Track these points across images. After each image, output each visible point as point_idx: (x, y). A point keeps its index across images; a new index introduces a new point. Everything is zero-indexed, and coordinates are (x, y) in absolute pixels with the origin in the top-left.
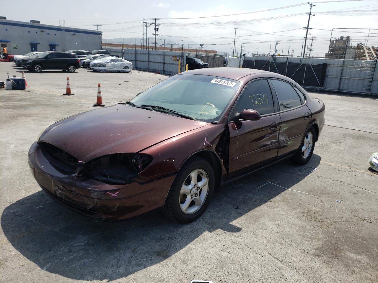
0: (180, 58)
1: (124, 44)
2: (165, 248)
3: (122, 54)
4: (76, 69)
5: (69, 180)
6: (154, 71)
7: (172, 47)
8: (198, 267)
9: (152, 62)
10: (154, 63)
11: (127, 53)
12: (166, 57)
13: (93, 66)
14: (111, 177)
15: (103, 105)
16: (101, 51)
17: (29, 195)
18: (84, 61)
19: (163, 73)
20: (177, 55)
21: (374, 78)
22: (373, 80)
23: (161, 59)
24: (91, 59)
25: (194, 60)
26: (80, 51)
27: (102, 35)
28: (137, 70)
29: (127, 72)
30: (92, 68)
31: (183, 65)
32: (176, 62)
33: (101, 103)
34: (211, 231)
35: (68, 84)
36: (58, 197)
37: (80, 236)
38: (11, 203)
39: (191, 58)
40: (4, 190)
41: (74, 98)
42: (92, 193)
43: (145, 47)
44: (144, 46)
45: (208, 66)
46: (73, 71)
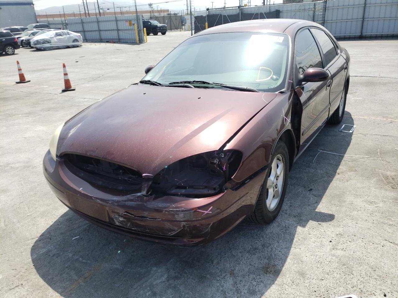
0: (136, 21)
1: (66, 13)
2: (266, 261)
3: (65, 25)
4: (15, 50)
5: (135, 202)
6: (108, 41)
7: (122, 11)
8: (323, 278)
9: (103, 30)
10: (106, 32)
11: (72, 24)
12: (119, 23)
13: (35, 44)
14: (191, 187)
15: (72, 88)
16: (38, 24)
17: (52, 224)
18: (22, 39)
19: (119, 42)
20: (131, 18)
21: (326, 20)
22: (325, 22)
23: (113, 26)
24: (29, 36)
25: (150, 22)
26: (12, 27)
27: (33, 5)
28: (87, 42)
29: (77, 46)
30: (34, 46)
31: (140, 30)
32: (132, 27)
33: (70, 87)
34: (304, 226)
35: (20, 70)
36: (117, 226)
37: (155, 269)
38: (35, 240)
39: (146, 20)
40: (14, 223)
41: (33, 85)
42: (176, 215)
43: (87, 15)
44: (85, 13)
45: (166, 27)
46: (12, 53)
